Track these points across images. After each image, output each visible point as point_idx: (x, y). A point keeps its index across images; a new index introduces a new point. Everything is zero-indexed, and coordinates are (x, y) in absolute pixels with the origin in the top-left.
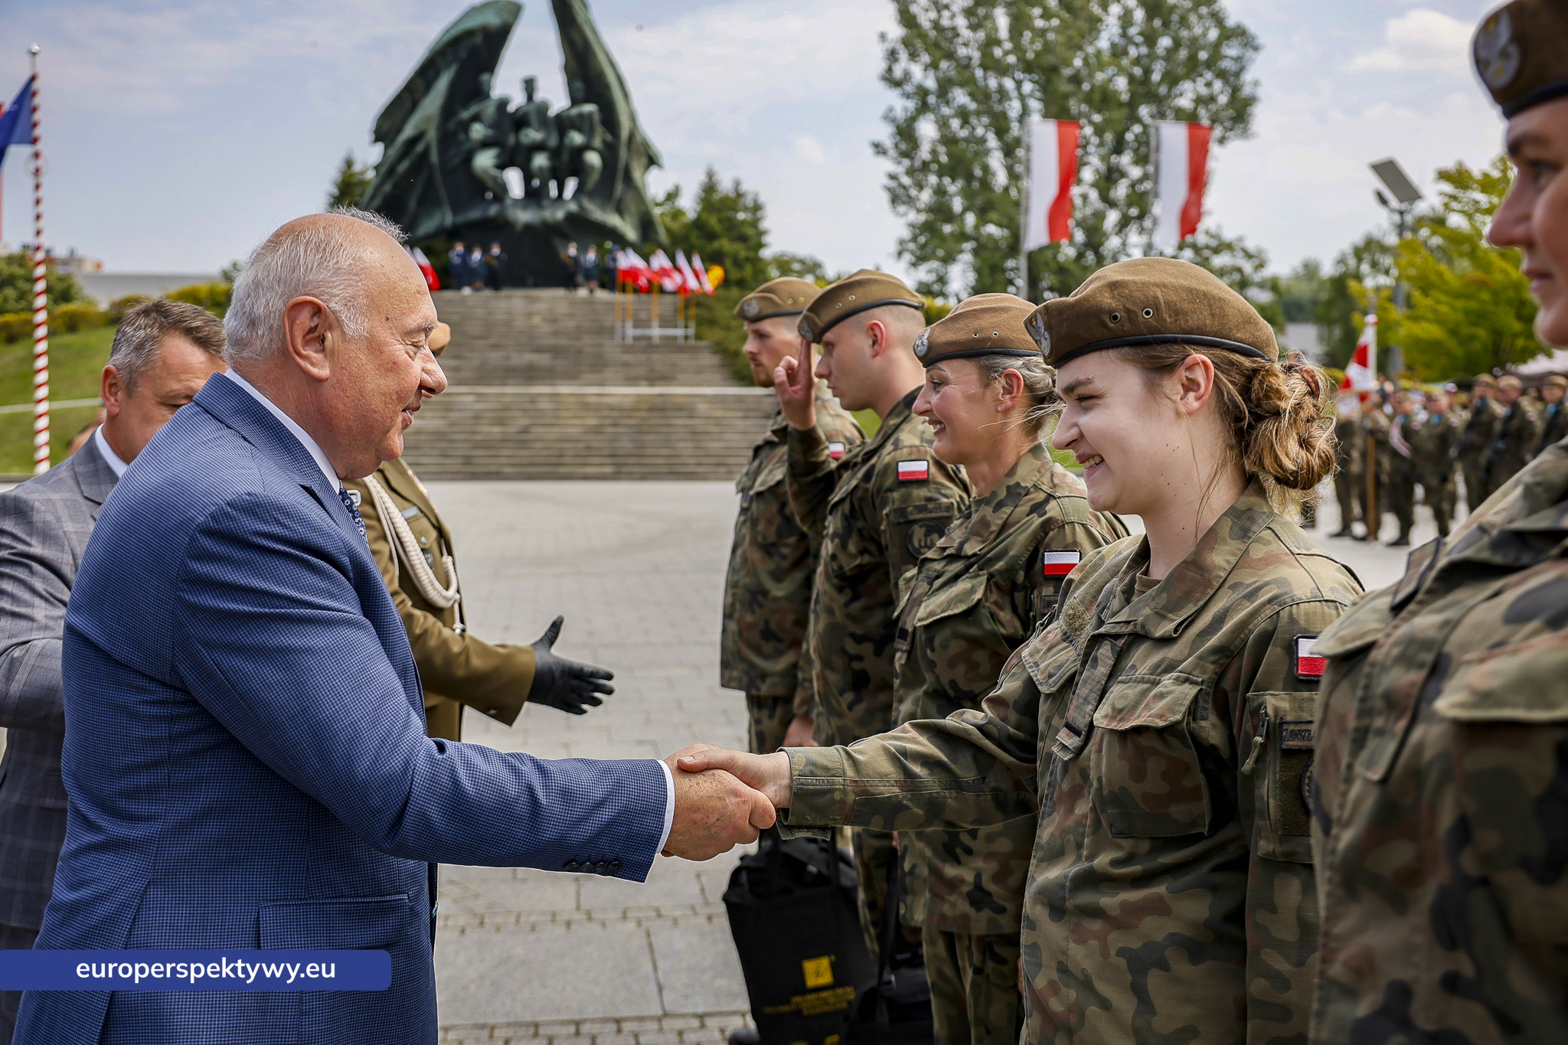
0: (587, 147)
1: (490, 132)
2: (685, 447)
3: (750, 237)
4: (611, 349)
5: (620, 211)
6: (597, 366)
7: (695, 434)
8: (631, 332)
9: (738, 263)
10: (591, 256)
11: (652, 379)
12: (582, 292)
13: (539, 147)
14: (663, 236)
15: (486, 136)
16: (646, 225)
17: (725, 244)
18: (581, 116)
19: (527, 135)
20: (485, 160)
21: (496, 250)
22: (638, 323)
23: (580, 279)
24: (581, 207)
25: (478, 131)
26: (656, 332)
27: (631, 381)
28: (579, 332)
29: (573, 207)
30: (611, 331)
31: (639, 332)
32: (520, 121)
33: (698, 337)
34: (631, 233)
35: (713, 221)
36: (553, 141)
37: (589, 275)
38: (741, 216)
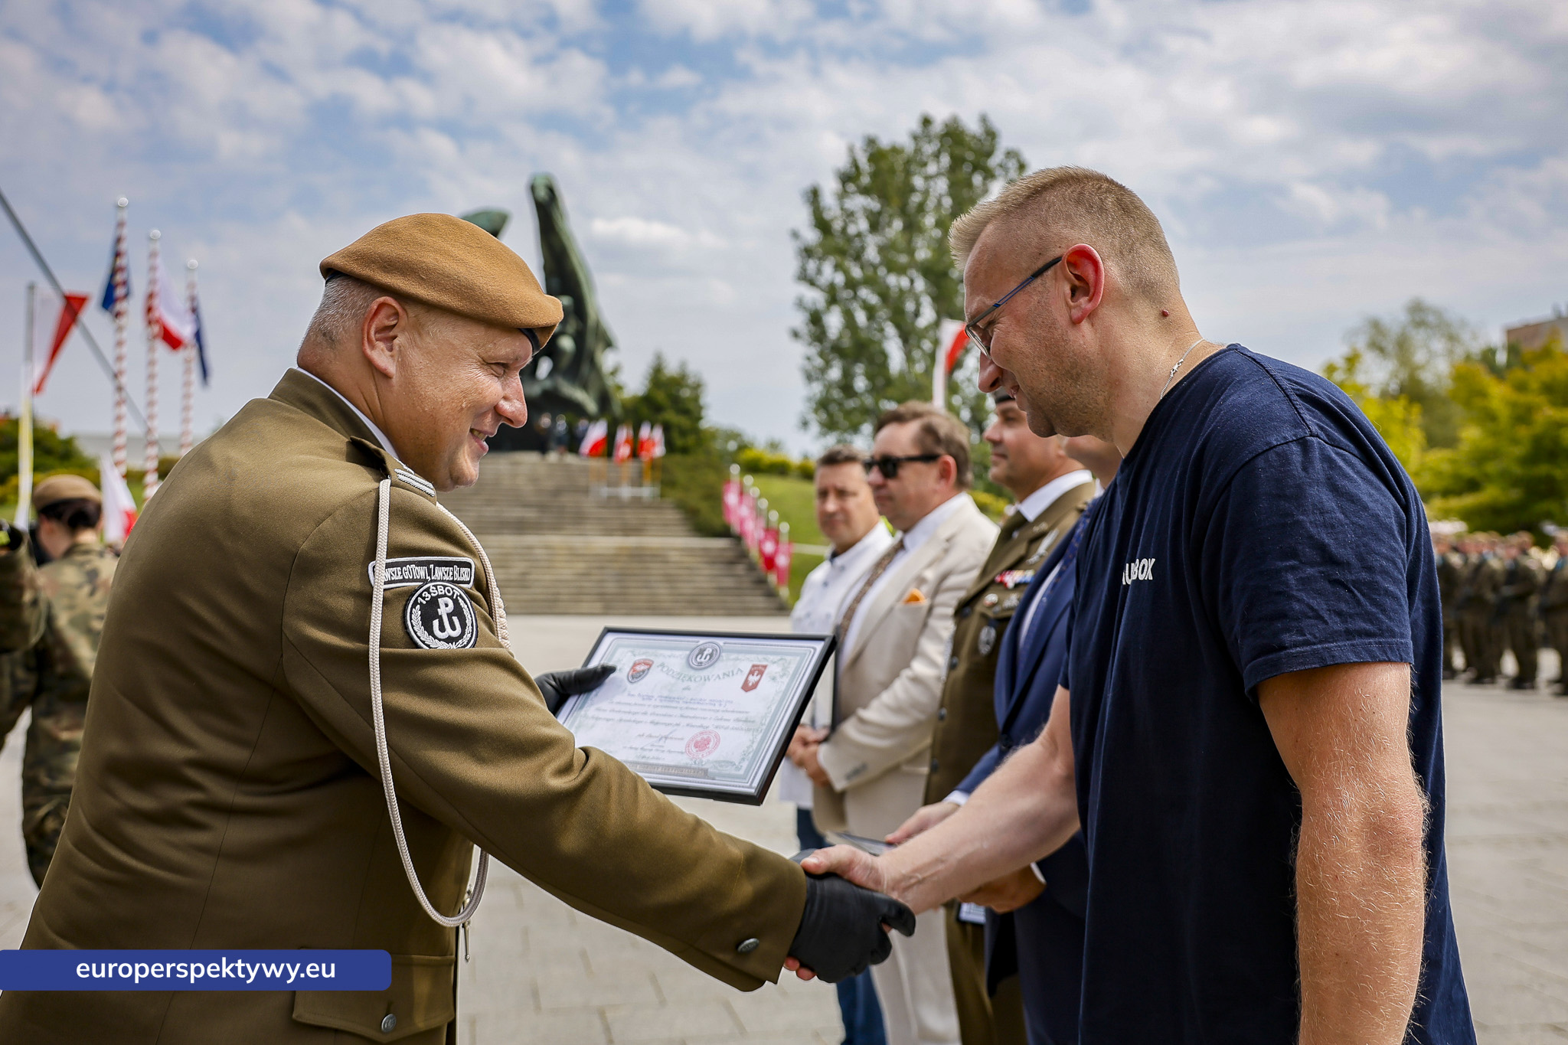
0: (563, 333)
2: (662, 590)
3: (691, 410)
4: (589, 504)
5: (585, 387)
6: (578, 520)
7: (669, 579)
8: (605, 491)
9: (683, 433)
10: (562, 425)
11: (627, 531)
12: (553, 457)
14: (617, 409)
16: (604, 400)
17: (670, 416)
22: (609, 485)
23: (552, 444)
24: (555, 384)
26: (626, 492)
27: (608, 532)
28: (557, 492)
29: (548, 384)
30: (586, 491)
31: (612, 491)
33: (662, 496)
34: (591, 406)
35: (661, 397)
37: (560, 441)
38: (686, 393)
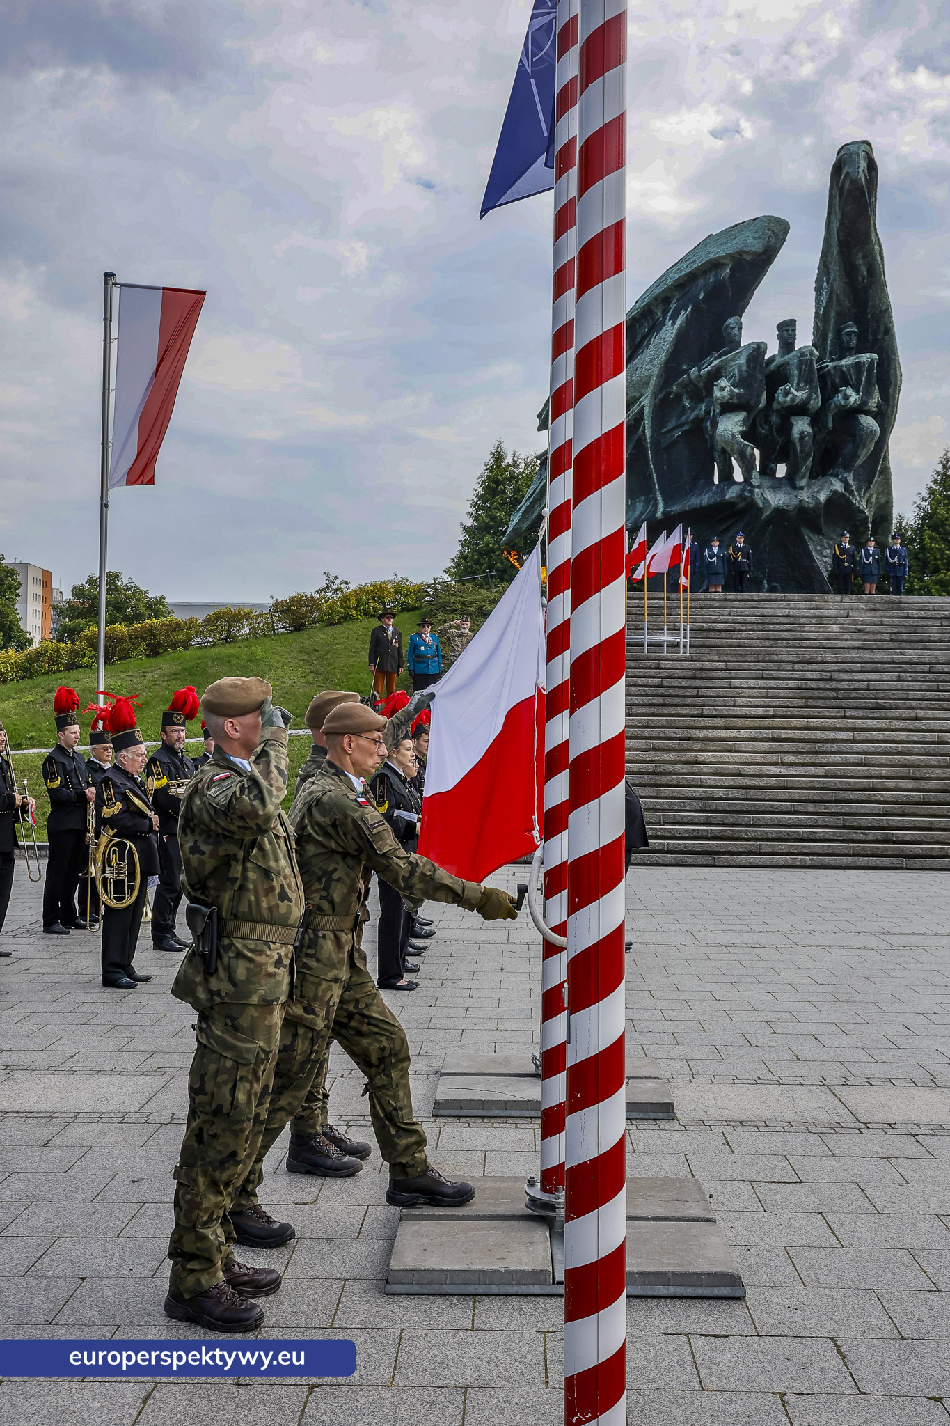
0: (861, 409)
1: (736, 390)
13: (800, 409)
15: (732, 394)
18: (858, 366)
19: (787, 393)
20: (730, 426)
21: (741, 542)
24: (847, 486)
25: (724, 389)
29: (838, 486)
32: (776, 377)
36: (816, 402)
